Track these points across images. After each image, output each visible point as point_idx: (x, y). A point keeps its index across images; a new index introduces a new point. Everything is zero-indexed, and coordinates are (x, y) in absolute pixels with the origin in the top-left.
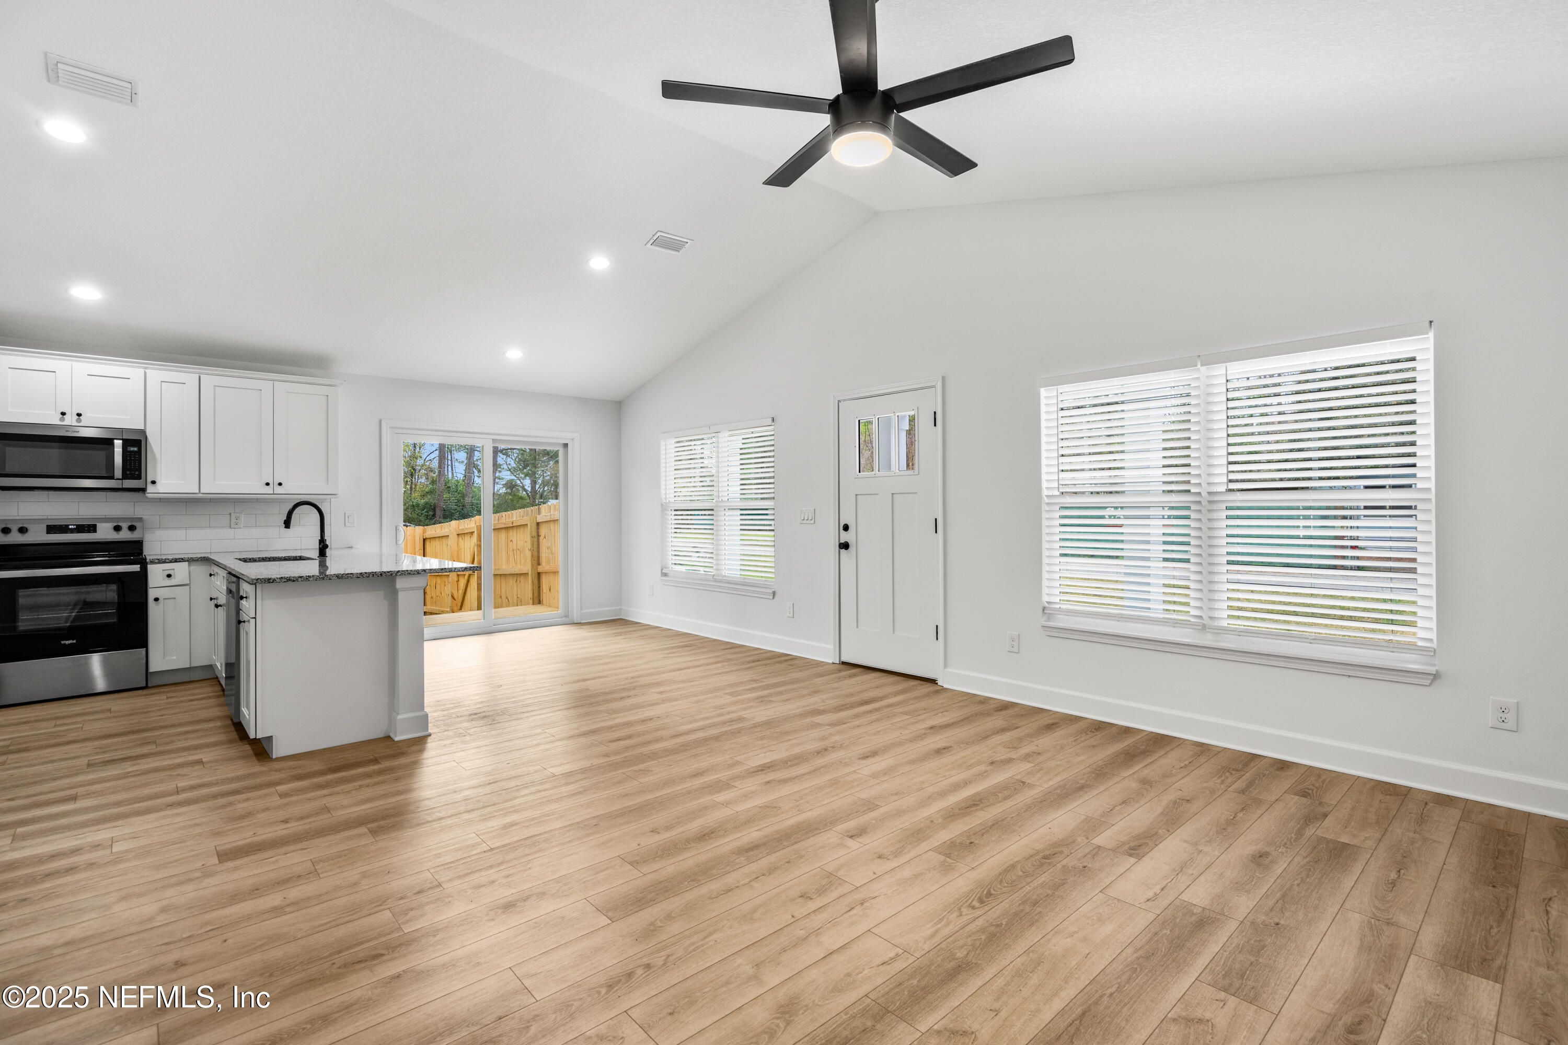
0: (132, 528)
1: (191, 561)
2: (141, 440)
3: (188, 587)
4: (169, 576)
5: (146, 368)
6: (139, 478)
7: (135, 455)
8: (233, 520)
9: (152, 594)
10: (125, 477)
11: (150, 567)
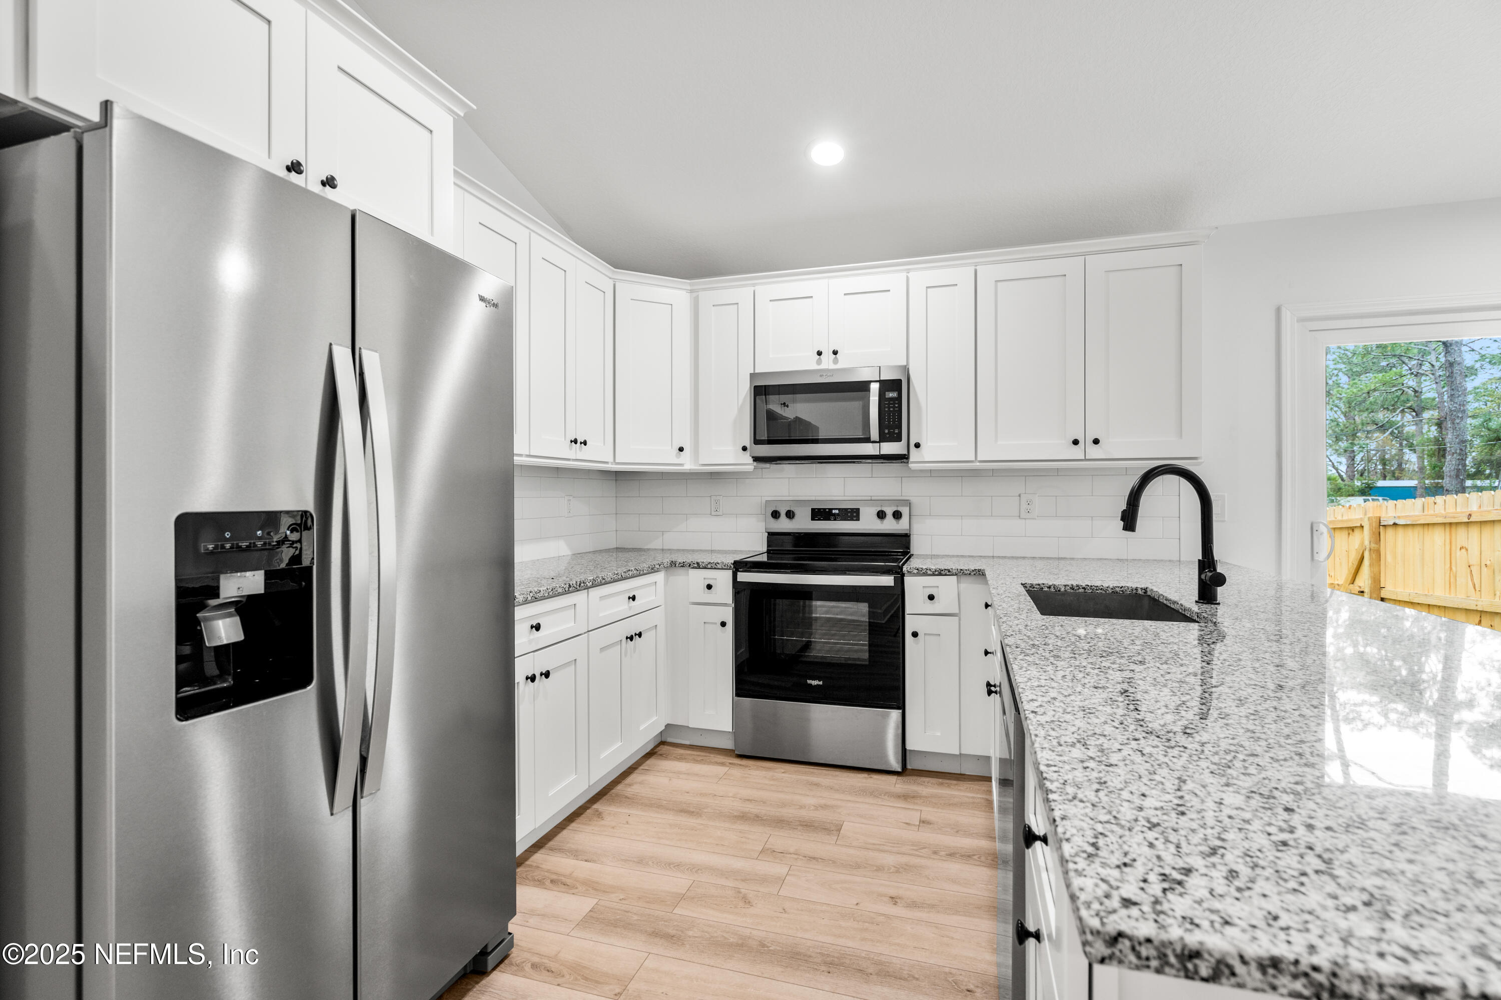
0: (897, 515)
1: (960, 574)
2: (901, 380)
3: (957, 618)
4: (931, 597)
5: (908, 271)
6: (899, 439)
7: (894, 404)
8: (1024, 506)
9: (911, 624)
10: (883, 438)
11: (907, 579)
